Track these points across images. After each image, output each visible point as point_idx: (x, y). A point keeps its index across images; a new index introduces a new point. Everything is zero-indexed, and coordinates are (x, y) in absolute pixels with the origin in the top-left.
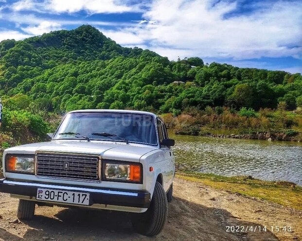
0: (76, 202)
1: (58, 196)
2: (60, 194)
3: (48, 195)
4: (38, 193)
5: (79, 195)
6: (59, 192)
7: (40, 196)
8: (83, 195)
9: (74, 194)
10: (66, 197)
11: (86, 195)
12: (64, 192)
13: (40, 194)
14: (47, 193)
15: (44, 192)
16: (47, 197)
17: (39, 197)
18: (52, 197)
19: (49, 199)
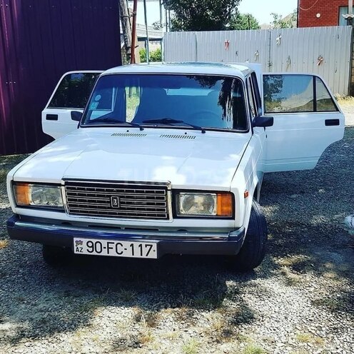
0: (137, 255)
1: (108, 248)
2: (110, 245)
3: (92, 247)
4: (75, 244)
5: (141, 246)
6: (108, 243)
7: (80, 249)
8: (146, 246)
9: (132, 245)
10: (120, 249)
11: (151, 246)
12: (116, 242)
13: (79, 246)
14: (90, 244)
15: (85, 244)
16: (91, 249)
17: (77, 250)
18: (99, 250)
19: (94, 253)
